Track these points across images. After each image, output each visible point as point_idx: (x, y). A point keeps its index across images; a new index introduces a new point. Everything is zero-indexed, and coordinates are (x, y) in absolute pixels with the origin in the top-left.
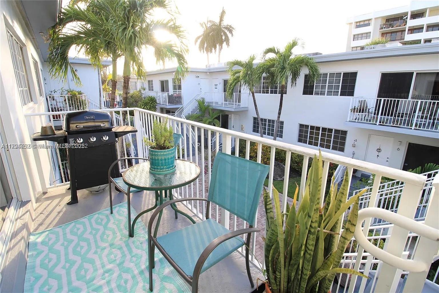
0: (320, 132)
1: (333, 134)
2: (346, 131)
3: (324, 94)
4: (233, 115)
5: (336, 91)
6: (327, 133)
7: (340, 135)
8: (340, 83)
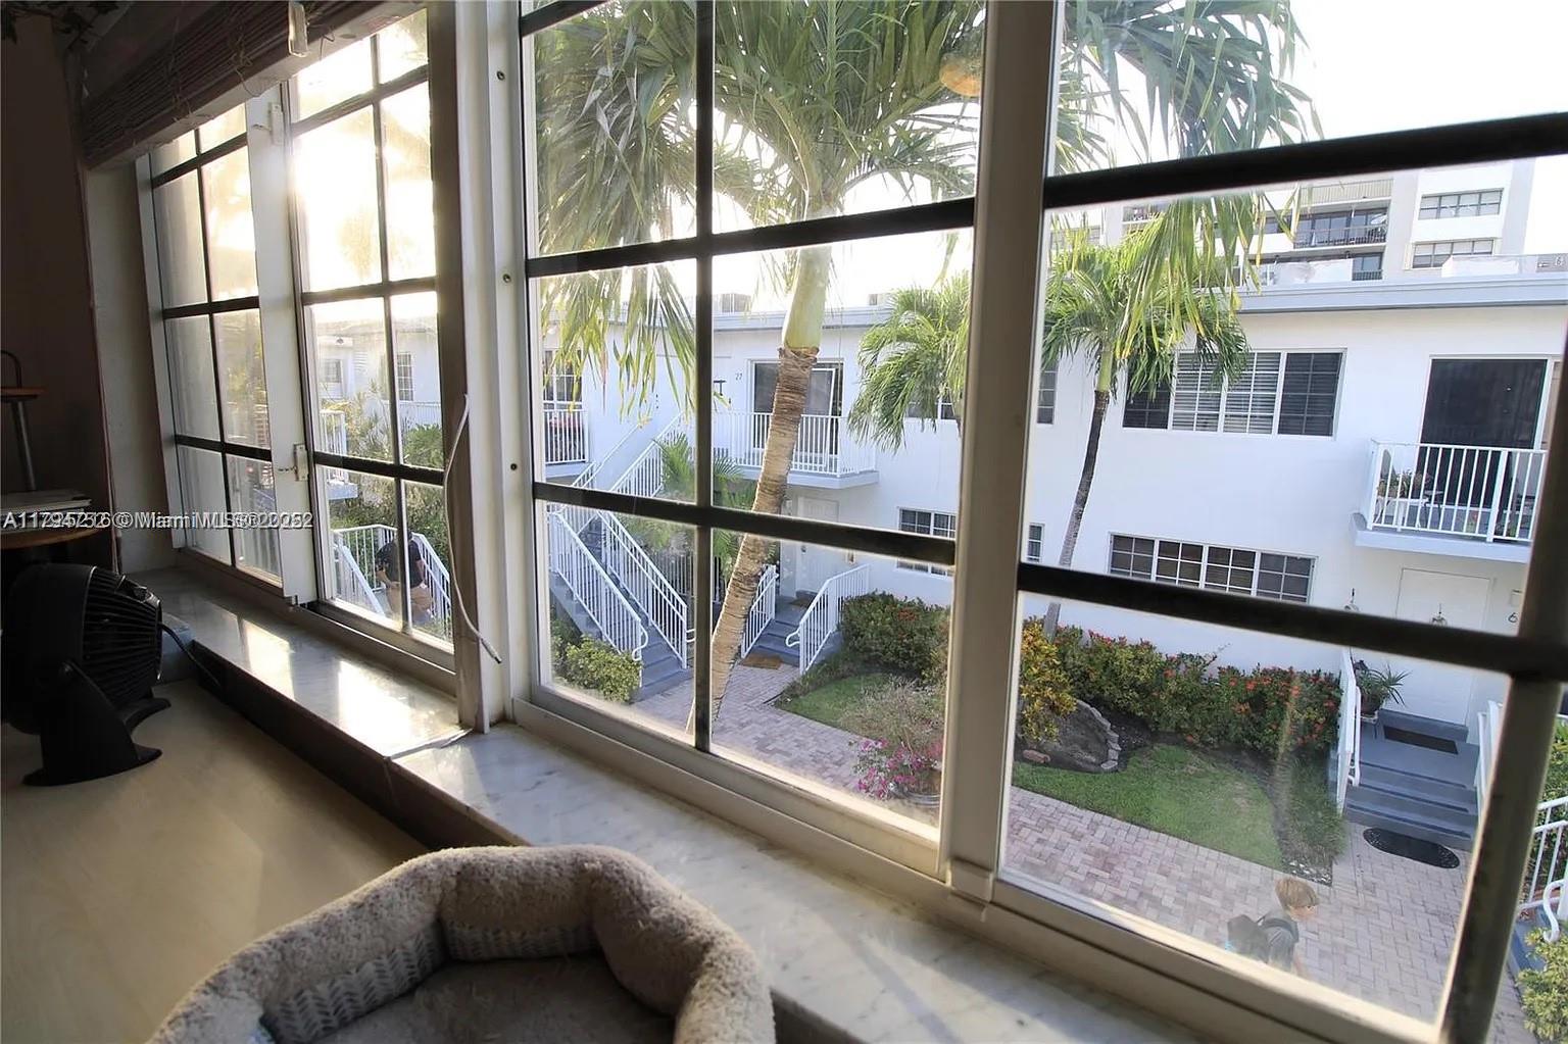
0: (1204, 563)
1: (1256, 570)
2: (1310, 560)
3: (1215, 428)
4: (801, 500)
5: (1261, 417)
6: (1230, 567)
7: (1284, 574)
8: (1275, 390)
